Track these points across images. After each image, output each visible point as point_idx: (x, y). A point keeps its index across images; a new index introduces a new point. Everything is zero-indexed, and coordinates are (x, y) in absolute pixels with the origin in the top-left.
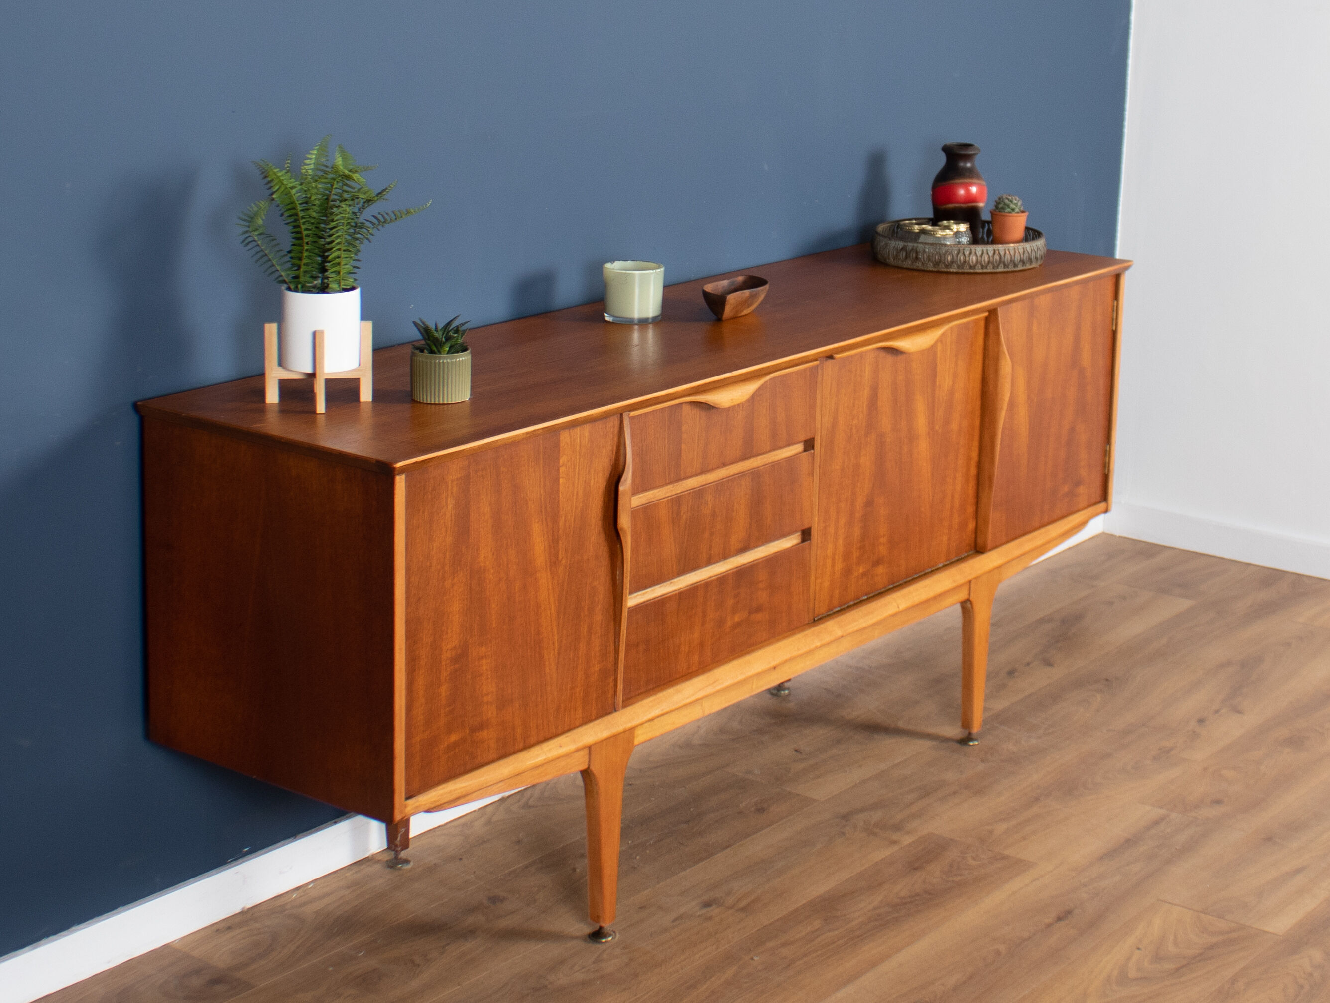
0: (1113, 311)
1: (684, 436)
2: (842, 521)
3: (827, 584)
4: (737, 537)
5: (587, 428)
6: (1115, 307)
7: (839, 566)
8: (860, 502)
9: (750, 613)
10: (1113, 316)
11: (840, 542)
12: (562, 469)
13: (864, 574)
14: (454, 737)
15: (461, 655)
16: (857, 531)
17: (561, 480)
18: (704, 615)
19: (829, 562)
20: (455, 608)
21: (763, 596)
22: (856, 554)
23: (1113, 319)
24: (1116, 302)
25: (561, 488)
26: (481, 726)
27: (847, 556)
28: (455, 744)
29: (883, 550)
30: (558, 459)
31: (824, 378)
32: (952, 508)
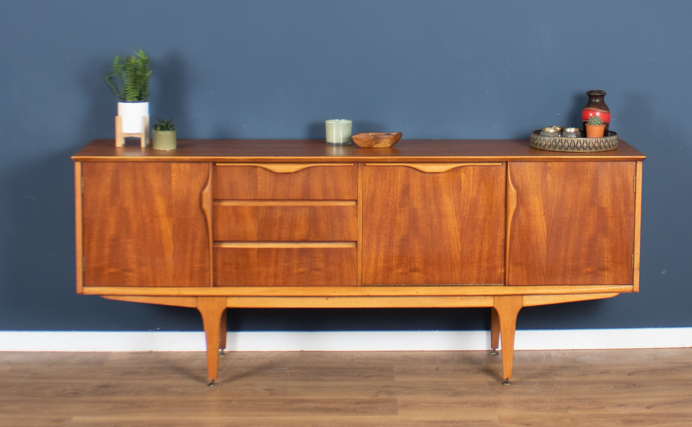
0: (634, 182)
1: (259, 181)
2: (382, 244)
3: (371, 271)
4: (299, 234)
5: (188, 165)
6: (635, 180)
7: (381, 265)
8: (397, 238)
9: (311, 270)
10: (634, 184)
11: (382, 254)
12: (173, 179)
13: (402, 274)
14: (112, 270)
15: (116, 240)
16: (395, 252)
17: (173, 183)
18: (277, 262)
19: (373, 261)
20: (112, 221)
21: (321, 265)
22: (394, 262)
23: (634, 186)
24: (635, 177)
25: (173, 186)
26: (128, 270)
27: (387, 260)
28: (113, 274)
29: (418, 265)
30: (170, 174)
31: (364, 174)
32: (480, 258)
